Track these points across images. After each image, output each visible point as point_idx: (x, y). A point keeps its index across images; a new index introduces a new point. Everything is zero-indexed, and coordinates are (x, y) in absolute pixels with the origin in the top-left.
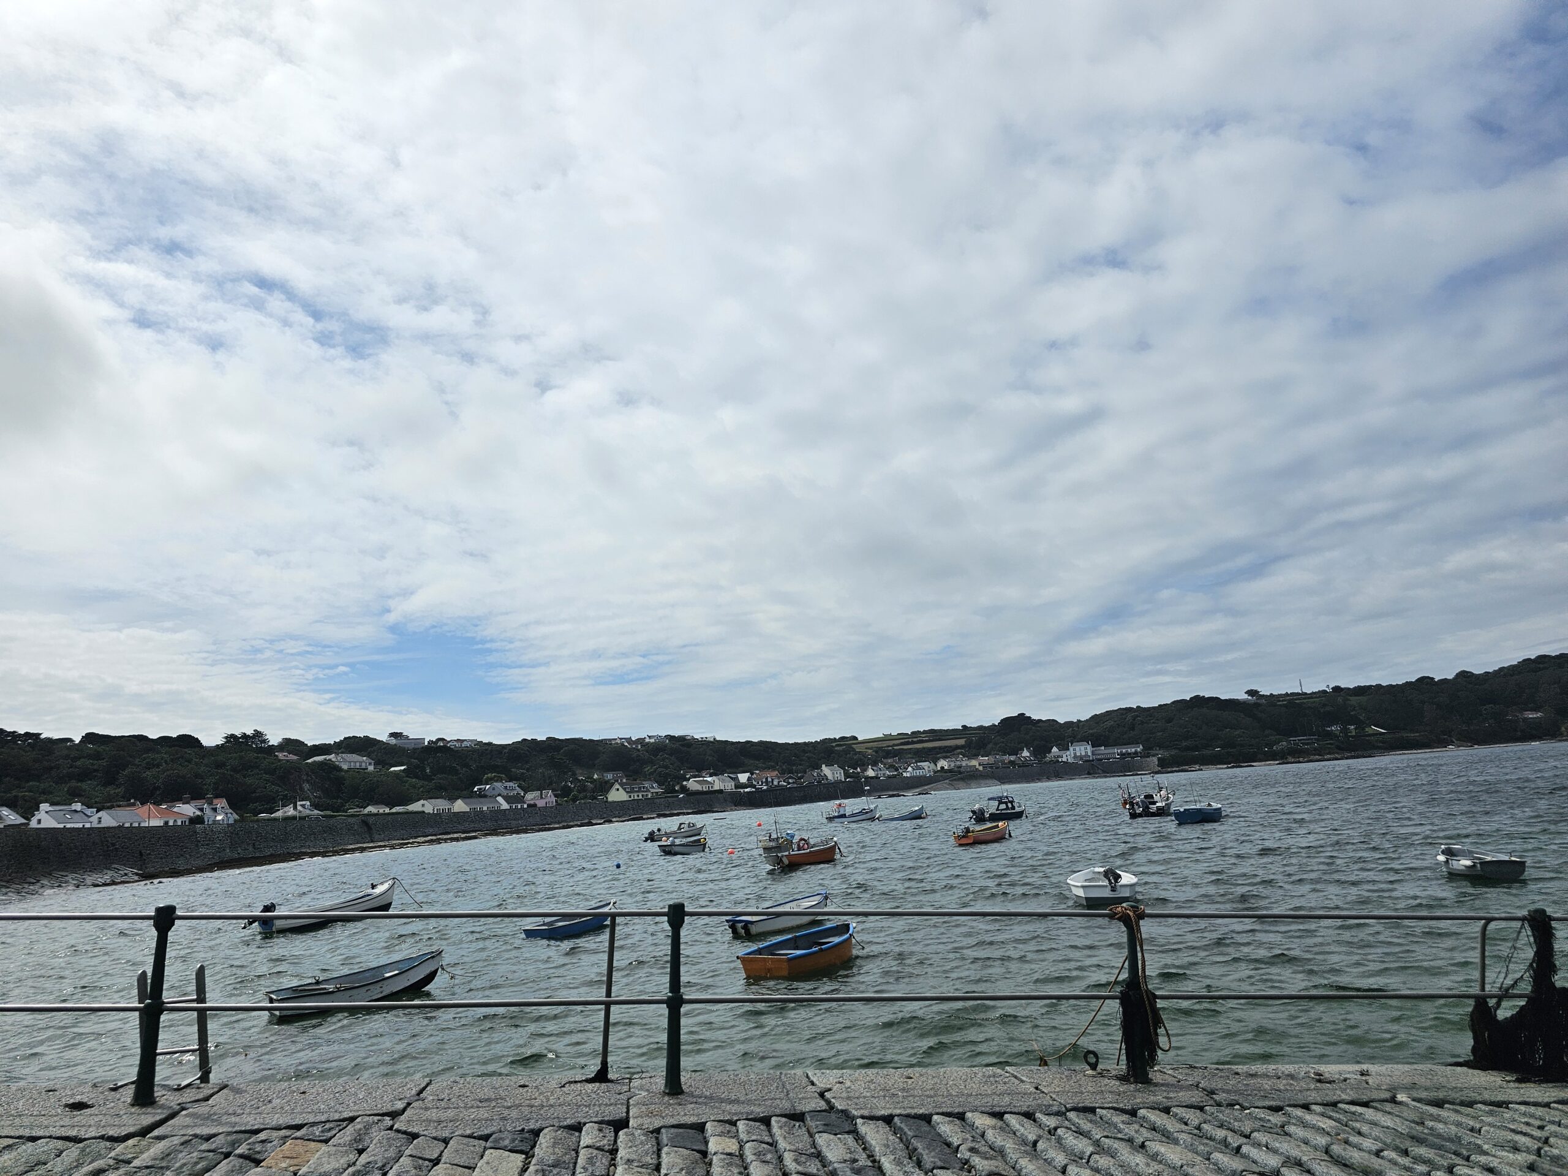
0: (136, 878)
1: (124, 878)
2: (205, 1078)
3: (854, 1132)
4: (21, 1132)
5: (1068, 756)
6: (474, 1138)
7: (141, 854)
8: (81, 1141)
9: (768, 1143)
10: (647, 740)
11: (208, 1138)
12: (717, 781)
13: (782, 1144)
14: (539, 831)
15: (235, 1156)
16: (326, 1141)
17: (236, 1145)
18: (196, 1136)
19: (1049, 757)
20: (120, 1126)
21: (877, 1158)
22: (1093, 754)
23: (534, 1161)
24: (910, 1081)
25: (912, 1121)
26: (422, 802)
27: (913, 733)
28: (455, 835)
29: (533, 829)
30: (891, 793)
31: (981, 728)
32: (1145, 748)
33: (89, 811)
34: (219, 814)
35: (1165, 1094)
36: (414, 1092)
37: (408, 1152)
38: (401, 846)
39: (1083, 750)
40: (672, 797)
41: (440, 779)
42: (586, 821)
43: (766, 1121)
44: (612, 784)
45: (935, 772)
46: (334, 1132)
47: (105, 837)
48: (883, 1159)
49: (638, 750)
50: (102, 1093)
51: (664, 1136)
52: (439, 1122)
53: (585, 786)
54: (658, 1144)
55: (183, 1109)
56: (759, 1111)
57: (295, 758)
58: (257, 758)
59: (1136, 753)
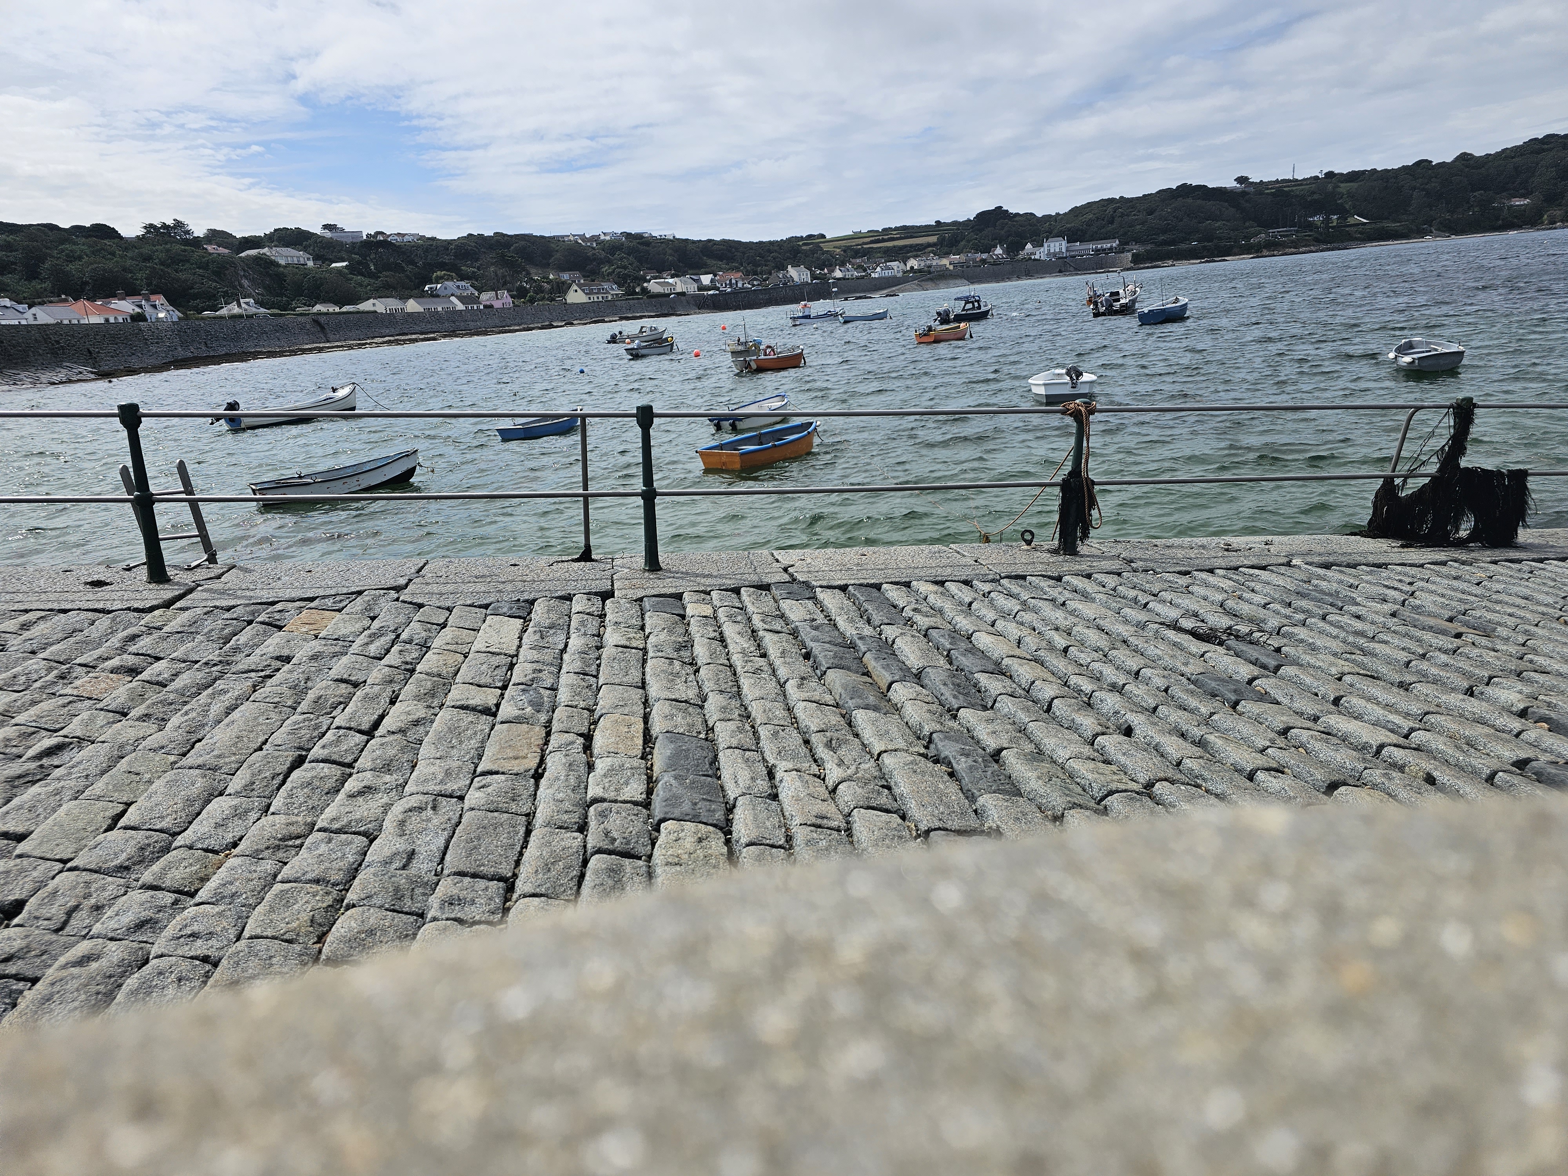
0: (93, 376)
1: (80, 377)
2: (212, 559)
3: (814, 598)
4: (49, 606)
5: (1041, 254)
6: (475, 606)
7: (90, 352)
8: (109, 612)
9: (738, 608)
10: (602, 237)
11: (229, 609)
12: (679, 283)
13: (751, 608)
14: (499, 333)
15: (257, 623)
16: (339, 610)
17: (256, 615)
18: (216, 607)
19: (1022, 254)
20: (142, 600)
21: (833, 618)
22: (1067, 251)
23: (532, 624)
24: (864, 558)
25: (864, 588)
26: (372, 301)
27: (884, 230)
28: (414, 337)
29: (492, 331)
30: (858, 295)
31: (955, 223)
32: (1121, 244)
33: (20, 307)
34: (161, 311)
35: (1089, 563)
36: (413, 570)
37: (416, 618)
38: (360, 346)
39: (1057, 246)
40: (633, 299)
41: (386, 277)
42: (547, 323)
43: (737, 591)
44: (570, 286)
45: (904, 272)
46: (345, 603)
47: (47, 335)
48: (838, 619)
49: (594, 248)
50: (118, 572)
51: (647, 603)
52: (441, 594)
53: (541, 286)
54: (642, 610)
55: (199, 585)
56: (730, 583)
57: (227, 251)
58: (185, 251)
59: (1111, 249)
